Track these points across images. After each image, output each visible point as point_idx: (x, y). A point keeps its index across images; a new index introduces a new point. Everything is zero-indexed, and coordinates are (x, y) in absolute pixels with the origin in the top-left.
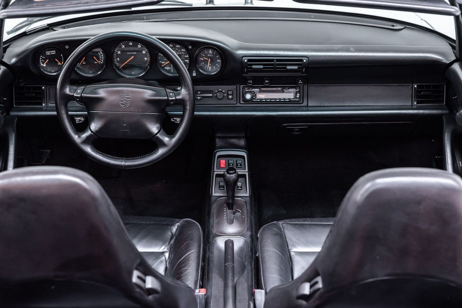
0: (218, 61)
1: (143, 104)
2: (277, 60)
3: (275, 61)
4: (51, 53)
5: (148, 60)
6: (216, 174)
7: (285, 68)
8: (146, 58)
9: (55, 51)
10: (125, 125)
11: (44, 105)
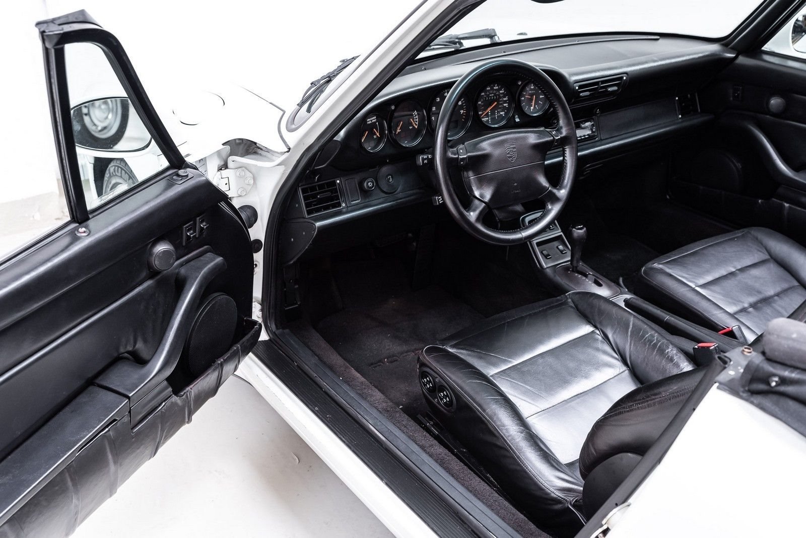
0: (541, 97)
1: (529, 152)
2: (603, 82)
3: (600, 83)
4: (371, 121)
5: (464, 113)
6: (537, 243)
7: (607, 91)
8: (462, 111)
9: (375, 117)
10: (515, 184)
11: (344, 205)
